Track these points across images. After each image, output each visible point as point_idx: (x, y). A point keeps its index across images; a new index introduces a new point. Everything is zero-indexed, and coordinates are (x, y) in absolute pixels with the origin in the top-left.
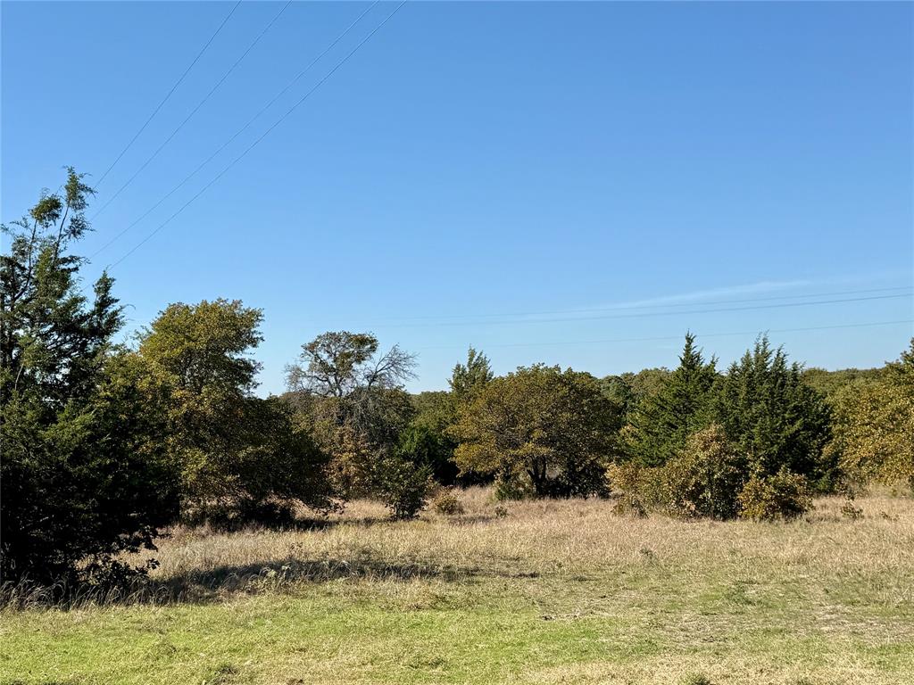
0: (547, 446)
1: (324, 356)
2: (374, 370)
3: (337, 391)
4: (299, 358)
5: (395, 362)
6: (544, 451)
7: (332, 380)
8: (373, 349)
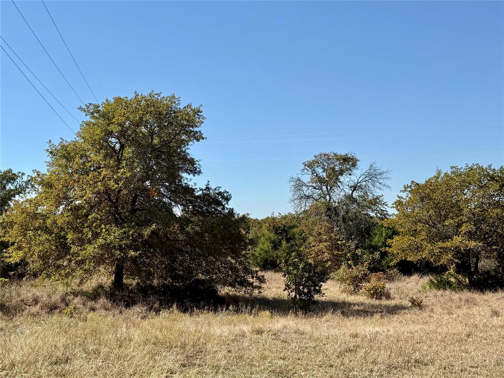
0: (475, 241)
1: (319, 171)
2: (356, 182)
3: (328, 197)
4: (300, 172)
5: (372, 175)
6: (472, 244)
7: (324, 188)
8: (354, 165)
